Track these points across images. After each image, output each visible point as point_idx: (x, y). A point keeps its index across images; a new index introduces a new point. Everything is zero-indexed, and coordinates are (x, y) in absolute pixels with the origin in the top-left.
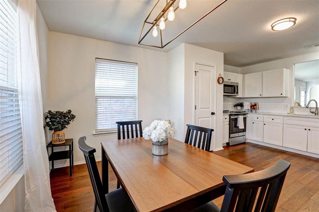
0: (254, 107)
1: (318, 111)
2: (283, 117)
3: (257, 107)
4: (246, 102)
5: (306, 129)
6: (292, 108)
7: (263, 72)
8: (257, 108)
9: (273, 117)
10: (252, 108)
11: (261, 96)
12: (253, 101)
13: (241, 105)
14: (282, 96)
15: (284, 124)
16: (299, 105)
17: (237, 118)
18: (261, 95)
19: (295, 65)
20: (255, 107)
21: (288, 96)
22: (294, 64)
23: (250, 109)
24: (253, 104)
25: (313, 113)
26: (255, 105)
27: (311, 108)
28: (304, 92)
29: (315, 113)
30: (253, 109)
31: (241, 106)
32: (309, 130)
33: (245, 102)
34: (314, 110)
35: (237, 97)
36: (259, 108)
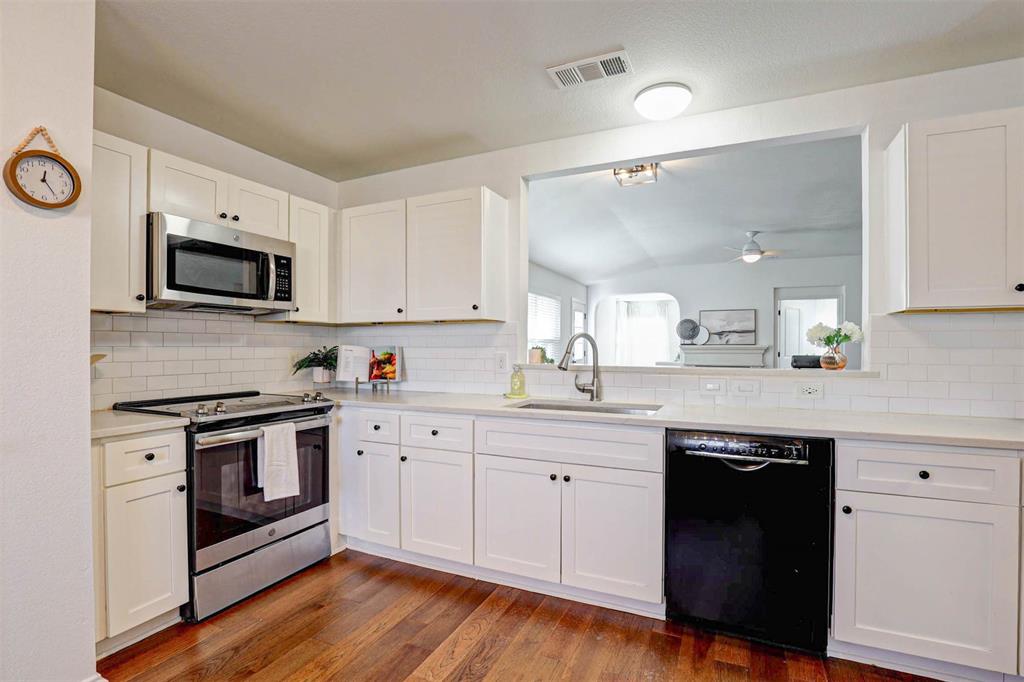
0: (381, 367)
1: (599, 381)
2: (473, 418)
3: (398, 367)
4: (349, 347)
5: (553, 478)
6: (518, 369)
7: (409, 200)
8: (398, 374)
9: (435, 422)
10: (375, 372)
11: (401, 318)
12: (383, 341)
13: (328, 360)
14: (474, 315)
15: (476, 456)
16: (544, 357)
17: (254, 442)
18: (400, 311)
19: (531, 183)
20: (388, 368)
21: (507, 320)
22: (526, 180)
23: (364, 378)
24: (380, 356)
25: (583, 391)
26: (390, 360)
27: (579, 370)
28: (581, 315)
29: (591, 391)
30: (376, 377)
31: (326, 368)
32: (567, 479)
33: (344, 347)
34: (586, 379)
35: (293, 317)
36: (409, 372)
